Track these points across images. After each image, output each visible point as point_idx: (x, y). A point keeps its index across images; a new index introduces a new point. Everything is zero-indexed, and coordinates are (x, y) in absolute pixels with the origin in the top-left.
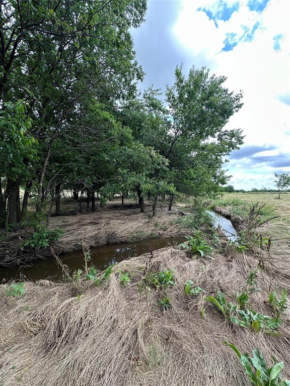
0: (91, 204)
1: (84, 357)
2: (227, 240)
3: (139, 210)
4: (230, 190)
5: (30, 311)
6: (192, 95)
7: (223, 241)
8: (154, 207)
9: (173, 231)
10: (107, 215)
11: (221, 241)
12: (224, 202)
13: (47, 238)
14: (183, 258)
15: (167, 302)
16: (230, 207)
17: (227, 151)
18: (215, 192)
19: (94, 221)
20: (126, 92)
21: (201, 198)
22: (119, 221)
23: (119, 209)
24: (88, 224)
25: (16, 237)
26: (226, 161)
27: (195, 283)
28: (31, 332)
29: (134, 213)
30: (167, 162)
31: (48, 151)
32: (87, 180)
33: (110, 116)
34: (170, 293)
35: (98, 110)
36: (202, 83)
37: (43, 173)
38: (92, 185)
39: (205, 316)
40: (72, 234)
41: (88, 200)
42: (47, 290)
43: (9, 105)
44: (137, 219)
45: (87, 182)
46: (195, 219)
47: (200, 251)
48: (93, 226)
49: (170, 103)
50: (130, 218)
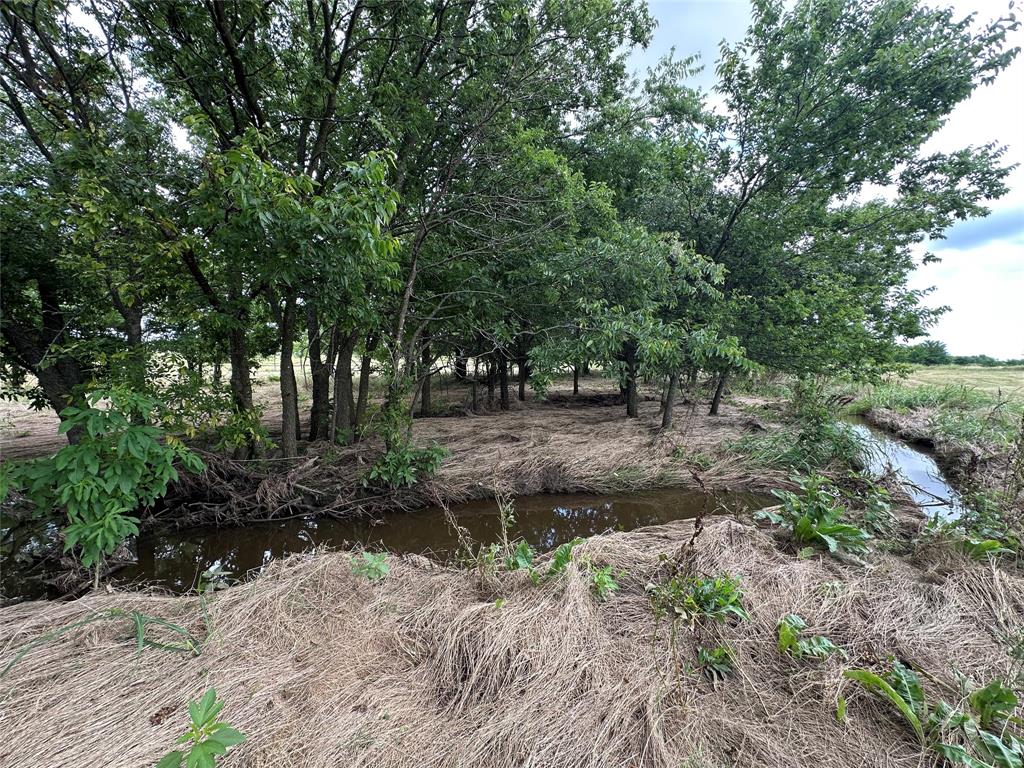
0: (497, 391)
1: (523, 736)
2: (921, 517)
3: (622, 410)
4: (934, 356)
5: (400, 614)
7: (906, 518)
8: (666, 405)
9: (725, 473)
10: (538, 419)
11: (897, 517)
12: (905, 397)
13: (413, 463)
14: (767, 551)
15: (725, 659)
16: (930, 412)
17: (935, 227)
18: (879, 361)
19: (508, 432)
20: (594, 87)
21: (818, 381)
22: (571, 437)
23: (568, 405)
24: (495, 439)
25: (352, 458)
26: (928, 258)
27: (810, 624)
28: (408, 656)
29: (608, 417)
30: (719, 272)
31: (413, 264)
32: (499, 329)
33: (557, 160)
34: (732, 637)
35: (525, 149)
36: (849, 8)
37: (403, 316)
38: (510, 344)
39: (848, 721)
40: (461, 460)
41: (488, 380)
42: (425, 577)
43: (354, 168)
44: (618, 434)
45: (500, 335)
46: (800, 443)
47: (826, 538)
48: (508, 445)
49: (729, 96)
50: (597, 430)
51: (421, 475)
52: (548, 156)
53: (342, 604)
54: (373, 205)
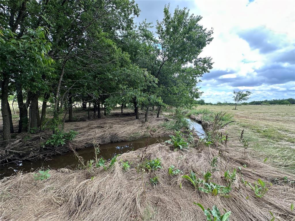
0: (97, 112)
1: (98, 218)
2: (199, 138)
3: (135, 117)
4: (202, 103)
5: (55, 190)
6: (176, 29)
7: (196, 139)
8: (146, 115)
9: (160, 132)
10: (110, 121)
11: (194, 139)
12: (197, 112)
13: (64, 138)
14: (167, 151)
15: (156, 180)
16: (201, 115)
17: (201, 74)
18: (191, 104)
19: (100, 125)
20: (125, 25)
21: (181, 108)
22: (120, 125)
23: (119, 116)
24: (95, 128)
25: (39, 138)
26: (200, 81)
27: (176, 167)
28: (58, 204)
29: (131, 119)
30: (157, 80)
31: (62, 70)
32: (95, 93)
33: (113, 43)
34: (158, 174)
35: (103, 38)
36: (184, 20)
37: (59, 87)
38: (99, 98)
39: (182, 188)
40: (83, 135)
41: (94, 109)
42: (66, 175)
43: (31, 31)
44: (133, 124)
45: (95, 95)
46: (176, 124)
47: (180, 146)
48: (100, 129)
49: (159, 35)
50: (128, 123)
51: (67, 141)
52: (110, 42)
53: (29, 192)
54: (40, 46)
